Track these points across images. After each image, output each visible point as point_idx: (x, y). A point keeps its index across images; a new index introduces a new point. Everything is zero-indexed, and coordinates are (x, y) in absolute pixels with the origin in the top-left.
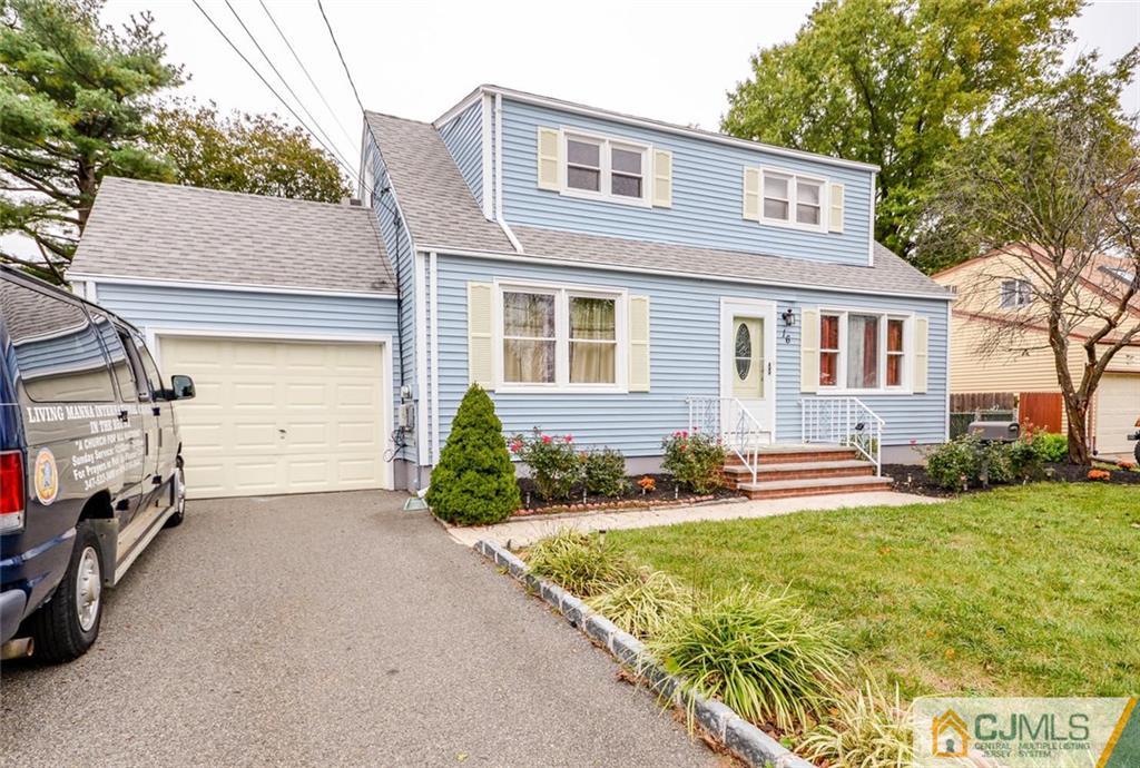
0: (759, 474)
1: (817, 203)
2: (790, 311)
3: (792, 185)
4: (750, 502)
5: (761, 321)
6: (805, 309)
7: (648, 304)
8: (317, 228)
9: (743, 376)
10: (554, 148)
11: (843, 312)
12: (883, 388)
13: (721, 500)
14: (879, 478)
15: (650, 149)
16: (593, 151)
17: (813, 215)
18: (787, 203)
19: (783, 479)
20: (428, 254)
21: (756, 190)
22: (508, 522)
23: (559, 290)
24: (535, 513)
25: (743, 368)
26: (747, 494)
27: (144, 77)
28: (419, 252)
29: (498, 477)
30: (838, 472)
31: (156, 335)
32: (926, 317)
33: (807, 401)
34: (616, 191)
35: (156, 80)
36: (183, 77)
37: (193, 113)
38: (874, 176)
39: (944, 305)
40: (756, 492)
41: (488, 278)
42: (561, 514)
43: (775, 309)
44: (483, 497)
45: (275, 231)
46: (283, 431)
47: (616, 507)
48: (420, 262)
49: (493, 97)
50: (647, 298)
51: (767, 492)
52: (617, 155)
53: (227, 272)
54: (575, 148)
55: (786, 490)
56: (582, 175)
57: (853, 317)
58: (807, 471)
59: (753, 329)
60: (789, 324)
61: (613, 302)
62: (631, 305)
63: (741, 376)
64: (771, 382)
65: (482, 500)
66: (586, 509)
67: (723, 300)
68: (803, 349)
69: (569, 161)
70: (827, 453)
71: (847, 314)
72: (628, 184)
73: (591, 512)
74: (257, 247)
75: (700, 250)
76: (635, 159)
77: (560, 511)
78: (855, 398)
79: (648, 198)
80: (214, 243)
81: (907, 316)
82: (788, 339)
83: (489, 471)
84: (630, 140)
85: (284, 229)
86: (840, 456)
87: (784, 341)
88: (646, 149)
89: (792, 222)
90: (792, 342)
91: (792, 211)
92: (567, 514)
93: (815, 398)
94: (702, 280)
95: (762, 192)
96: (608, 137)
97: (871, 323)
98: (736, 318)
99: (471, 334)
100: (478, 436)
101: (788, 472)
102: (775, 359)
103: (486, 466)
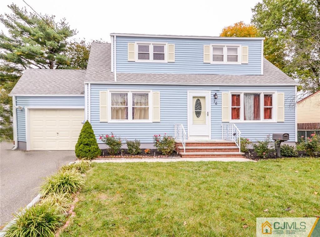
0: (186, 149)
1: (237, 54)
2: (216, 94)
3: (225, 49)
4: (182, 158)
5: (204, 97)
6: (223, 93)
7: (159, 94)
8: (73, 77)
9: (198, 117)
10: (134, 48)
11: (242, 93)
12: (262, 120)
13: (170, 157)
14: (240, 153)
15: (167, 45)
16: (147, 48)
17: (236, 59)
18: (223, 55)
19: (200, 152)
20: (88, 84)
21: (209, 52)
22: (95, 159)
23: (129, 91)
24: (104, 157)
25: (198, 114)
26: (181, 156)
27: (63, 36)
28: (86, 84)
29: (90, 146)
30: (223, 150)
31: (28, 109)
32: (283, 93)
33: (223, 125)
34: (154, 59)
35: (66, 36)
36: (76, 33)
37: (79, 42)
38: (263, 42)
39: (293, 88)
40: (184, 155)
41: (106, 90)
42: (112, 158)
43: (210, 93)
44: (85, 152)
45: (62, 79)
46: (58, 133)
47: (131, 157)
48: (86, 86)
49: (114, 36)
50: (159, 92)
51: (188, 155)
52: (155, 48)
53: (51, 92)
54: (140, 47)
55: (196, 155)
56: (143, 55)
57: (246, 94)
58: (209, 149)
59: (202, 100)
60: (216, 98)
61: (148, 94)
62: (153, 95)
63: (197, 117)
64: (209, 119)
65: (85, 153)
66: (121, 157)
67: (188, 91)
68: (223, 107)
69: (139, 51)
70: (223, 143)
71: (243, 94)
72: (159, 56)
73: (122, 158)
74: (56, 84)
75: (185, 75)
76: (162, 48)
77: (112, 157)
78: (234, 124)
79: (166, 60)
80: (45, 84)
81: (274, 93)
82: (216, 103)
83: (87, 144)
84: (159, 43)
85: (65, 78)
86: (228, 144)
87: (215, 104)
88: (165, 44)
89: (225, 62)
90: (218, 104)
91: (225, 58)
92: (114, 158)
93: (228, 124)
94: (180, 85)
95: (211, 52)
96: (152, 43)
97: (257, 97)
98: (194, 97)
99: (100, 106)
100: (85, 135)
101: (201, 149)
102: (210, 110)
103: (86, 143)
